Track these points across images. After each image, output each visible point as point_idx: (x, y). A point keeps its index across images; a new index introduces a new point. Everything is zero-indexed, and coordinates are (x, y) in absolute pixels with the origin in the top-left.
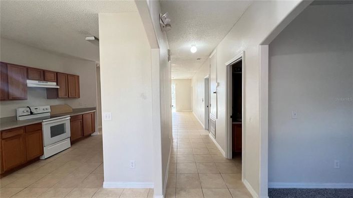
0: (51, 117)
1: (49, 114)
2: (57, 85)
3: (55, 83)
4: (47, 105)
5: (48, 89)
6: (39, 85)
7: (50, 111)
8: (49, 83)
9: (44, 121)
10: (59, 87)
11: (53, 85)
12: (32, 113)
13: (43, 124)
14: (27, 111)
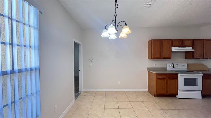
0: (187, 71)
1: (186, 69)
2: (193, 49)
3: (191, 48)
4: (185, 63)
5: (186, 52)
6: (179, 49)
7: (187, 67)
8: (187, 48)
9: (179, 73)
10: (194, 50)
11: (190, 49)
12: (174, 67)
13: (179, 75)
14: (172, 66)
